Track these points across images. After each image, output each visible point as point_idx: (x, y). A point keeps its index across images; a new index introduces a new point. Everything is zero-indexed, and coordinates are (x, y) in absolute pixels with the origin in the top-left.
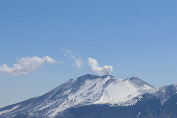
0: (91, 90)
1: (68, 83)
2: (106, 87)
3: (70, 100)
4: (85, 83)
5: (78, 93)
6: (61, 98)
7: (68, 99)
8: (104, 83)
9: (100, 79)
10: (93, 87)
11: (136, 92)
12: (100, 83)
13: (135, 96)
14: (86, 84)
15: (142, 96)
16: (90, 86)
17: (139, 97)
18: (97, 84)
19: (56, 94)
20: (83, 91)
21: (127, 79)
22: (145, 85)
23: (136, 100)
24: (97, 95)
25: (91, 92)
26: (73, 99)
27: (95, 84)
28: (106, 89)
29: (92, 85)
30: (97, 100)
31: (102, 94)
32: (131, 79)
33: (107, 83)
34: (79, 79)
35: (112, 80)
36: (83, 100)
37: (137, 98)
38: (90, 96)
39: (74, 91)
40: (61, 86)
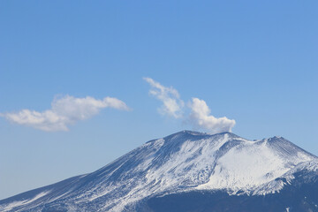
0: (191, 163)
1: (145, 149)
2: (221, 156)
3: (149, 182)
4: (179, 149)
5: (166, 167)
6: (130, 178)
7: (145, 180)
8: (218, 148)
9: (209, 141)
10: (195, 156)
11: (282, 166)
12: (209, 148)
13: (280, 174)
14: (182, 150)
15: (294, 174)
16: (189, 155)
17: (287, 177)
18: (203, 151)
19: (122, 170)
20: (174, 165)
21: (263, 141)
22: (300, 154)
23: (282, 184)
24: (203, 171)
25: (192, 166)
26: (155, 180)
27: (200, 151)
28: (221, 160)
29: (193, 152)
30: (203, 183)
31: (212, 171)
32: (272, 141)
33: (224, 148)
34: (167, 139)
35: (234, 143)
36: (175, 181)
37: (284, 180)
38: (190, 175)
39: (157, 164)
40: (132, 153)
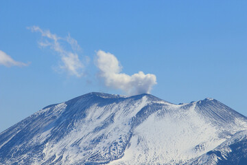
0: (100, 133)
1: (42, 116)
2: (138, 124)
3: (47, 158)
4: (85, 116)
5: (69, 139)
6: (23, 153)
7: (42, 156)
8: (134, 114)
9: (122, 105)
10: (105, 125)
11: (215, 136)
12: (122, 115)
13: (212, 146)
14: (88, 117)
15: (231, 146)
16: (98, 123)
17: (222, 150)
18: (115, 118)
19: (13, 143)
20: (80, 135)
21: (191, 104)
22: (237, 120)
23: (216, 158)
24: (116, 143)
25: (101, 137)
26: (54, 156)
27: (112, 118)
28: (138, 129)
29: (103, 119)
30: (116, 158)
31: (128, 144)
32: (203, 104)
33: (142, 114)
34: (70, 103)
35: (155, 107)
36: (80, 157)
37: (218, 154)
38: (99, 148)
39: (57, 136)
40: (26, 121)
